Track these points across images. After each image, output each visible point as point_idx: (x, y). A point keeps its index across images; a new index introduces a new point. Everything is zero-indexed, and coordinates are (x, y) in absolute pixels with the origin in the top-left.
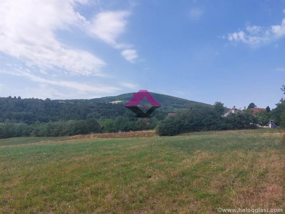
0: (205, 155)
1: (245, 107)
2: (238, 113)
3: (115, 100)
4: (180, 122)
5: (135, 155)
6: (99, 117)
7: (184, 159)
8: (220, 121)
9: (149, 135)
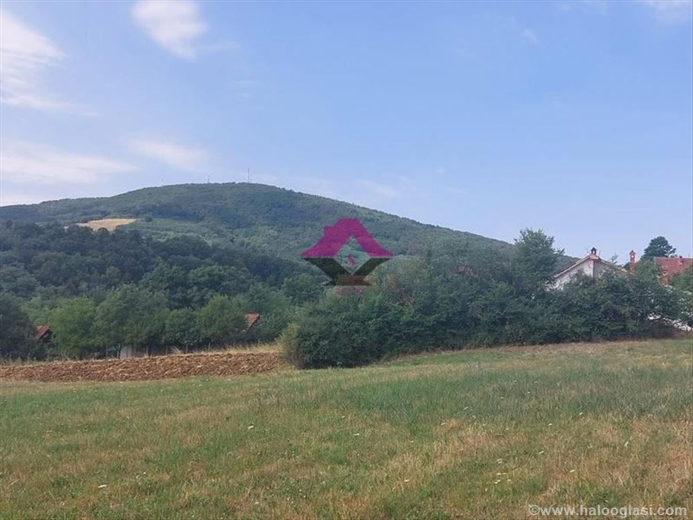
0: (476, 436)
1: (632, 253)
2: (608, 276)
3: (105, 215)
4: (383, 310)
5: (192, 446)
6: (30, 289)
7: (393, 453)
8: (539, 307)
9: (255, 365)
